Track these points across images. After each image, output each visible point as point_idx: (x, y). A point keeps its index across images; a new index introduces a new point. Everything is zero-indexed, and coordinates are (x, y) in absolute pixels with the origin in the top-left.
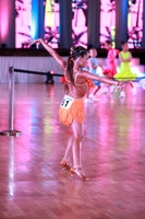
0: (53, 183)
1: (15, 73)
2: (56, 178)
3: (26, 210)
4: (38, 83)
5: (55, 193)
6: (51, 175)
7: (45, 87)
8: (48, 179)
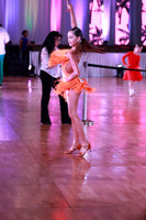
0: (123, 169)
1: (88, 68)
2: (125, 164)
3: (99, 193)
4: (108, 77)
5: (125, 178)
6: (121, 162)
7: (115, 80)
8: (119, 165)
